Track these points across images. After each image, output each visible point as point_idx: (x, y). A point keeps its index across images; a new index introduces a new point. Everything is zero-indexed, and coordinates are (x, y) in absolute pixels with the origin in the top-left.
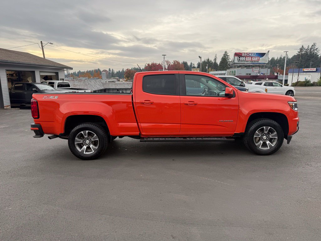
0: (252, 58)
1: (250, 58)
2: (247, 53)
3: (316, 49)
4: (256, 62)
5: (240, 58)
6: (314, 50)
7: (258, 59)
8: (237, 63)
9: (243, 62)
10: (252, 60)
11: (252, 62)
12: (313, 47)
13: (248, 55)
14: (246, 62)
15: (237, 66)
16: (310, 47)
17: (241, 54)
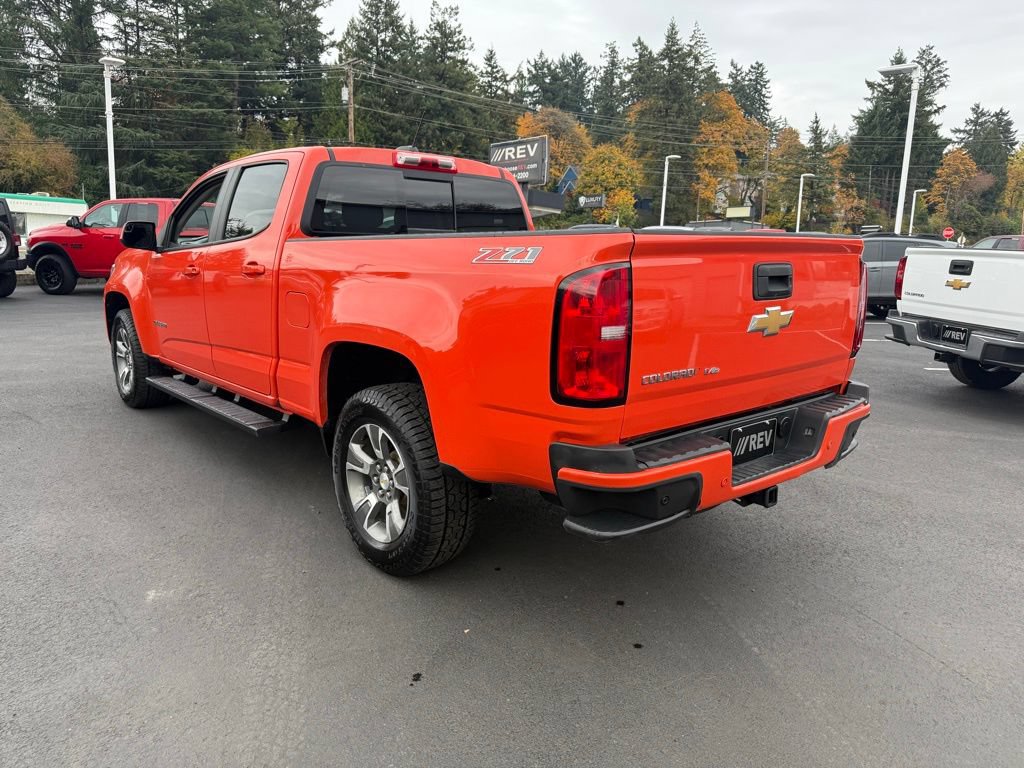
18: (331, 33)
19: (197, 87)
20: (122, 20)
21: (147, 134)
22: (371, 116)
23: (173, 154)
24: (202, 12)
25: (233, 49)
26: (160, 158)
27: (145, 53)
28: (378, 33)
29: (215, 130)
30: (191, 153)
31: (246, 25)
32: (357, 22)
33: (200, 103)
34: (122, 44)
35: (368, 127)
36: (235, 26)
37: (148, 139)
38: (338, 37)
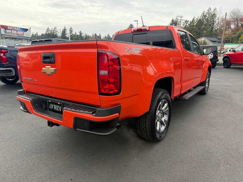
0: (17, 32)
1: (16, 32)
2: (12, 27)
3: (57, 31)
4: (22, 36)
5: (6, 30)
6: (56, 32)
7: (23, 33)
8: (4, 35)
9: (10, 35)
10: (17, 33)
11: (18, 35)
12: (55, 29)
13: (13, 29)
14: (13, 34)
15: (5, 37)
16: (53, 29)
17: (7, 27)
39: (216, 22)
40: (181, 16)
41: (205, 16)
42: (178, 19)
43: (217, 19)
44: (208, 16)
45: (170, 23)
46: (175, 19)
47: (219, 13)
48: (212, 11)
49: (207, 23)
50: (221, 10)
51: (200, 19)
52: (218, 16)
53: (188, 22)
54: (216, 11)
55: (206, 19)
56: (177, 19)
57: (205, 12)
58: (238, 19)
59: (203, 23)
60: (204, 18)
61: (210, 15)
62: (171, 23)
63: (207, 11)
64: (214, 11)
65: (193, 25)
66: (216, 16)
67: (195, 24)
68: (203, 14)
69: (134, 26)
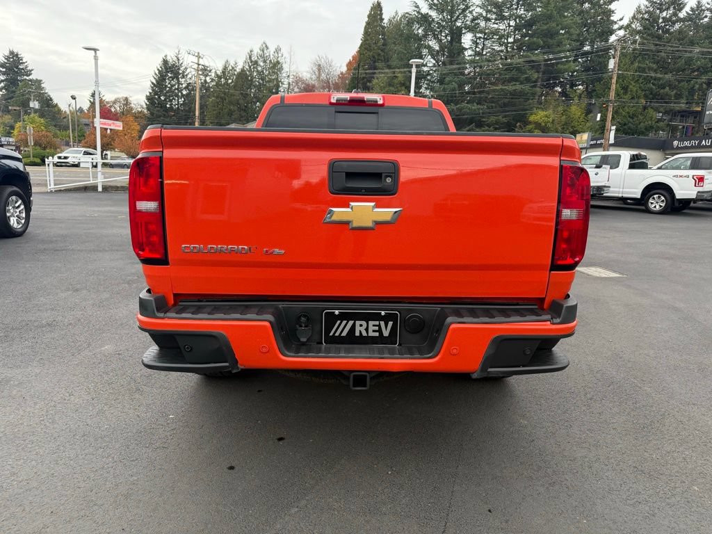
18: (621, 19)
19: (514, 72)
20: (475, 36)
21: (479, 106)
22: (644, 79)
23: (493, 119)
24: (526, 21)
25: (542, 42)
26: (485, 122)
27: (486, 55)
28: (661, 12)
29: (523, 100)
30: (505, 116)
31: (554, 25)
32: (642, 7)
33: (514, 83)
34: (473, 51)
35: (640, 88)
36: (545, 27)
37: (479, 109)
38: (625, 22)
39: (282, 84)
40: (198, 53)
41: (256, 63)
42: (180, 59)
43: (284, 75)
44: (262, 64)
45: (158, 69)
46: (171, 59)
47: (288, 60)
48: (272, 53)
49: (261, 82)
50: (292, 54)
51: (243, 70)
52: (286, 67)
53: (210, 74)
54: (280, 55)
55: (258, 71)
56: (178, 60)
57: (255, 53)
58: (329, 82)
59: (251, 80)
60: (254, 68)
61: (268, 62)
62: (160, 69)
63: (259, 51)
64: (276, 55)
65: (226, 83)
66: (281, 69)
67: (230, 81)
68: (250, 57)
69: (24, 61)
